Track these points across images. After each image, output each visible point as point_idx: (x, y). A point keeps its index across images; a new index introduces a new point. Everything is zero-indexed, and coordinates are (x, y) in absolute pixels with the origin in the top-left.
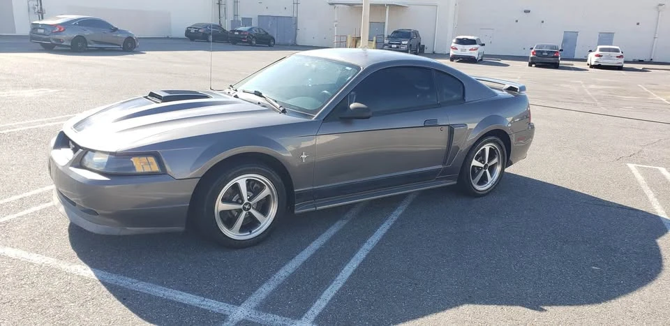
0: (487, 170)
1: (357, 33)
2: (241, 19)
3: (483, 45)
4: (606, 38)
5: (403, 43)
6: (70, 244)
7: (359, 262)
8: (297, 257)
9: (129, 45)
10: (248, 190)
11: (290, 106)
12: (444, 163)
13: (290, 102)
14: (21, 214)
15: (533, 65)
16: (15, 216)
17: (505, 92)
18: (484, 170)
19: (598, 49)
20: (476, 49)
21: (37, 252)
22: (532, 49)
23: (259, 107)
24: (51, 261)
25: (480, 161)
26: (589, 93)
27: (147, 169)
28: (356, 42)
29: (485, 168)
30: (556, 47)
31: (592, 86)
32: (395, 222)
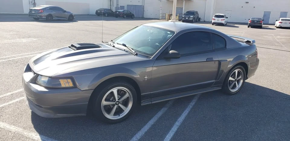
0: (236, 82)
1: (171, 13)
2: (119, 7)
3: (227, 18)
4: (284, 14)
5: (191, 17)
6: (31, 120)
7: (173, 133)
8: (142, 129)
9: (71, 18)
10: (118, 94)
11: (140, 52)
12: (215, 79)
13: (139, 49)
14: (10, 102)
15: (250, 27)
16: (8, 104)
17: (245, 43)
18: (234, 82)
19: (280, 20)
20: (224, 20)
21: (14, 125)
22: (249, 19)
23: (124, 53)
24: (20, 130)
25: (233, 78)
26: (277, 40)
27: (67, 85)
28: (170, 16)
29: (235, 81)
30: (260, 19)
31: (278, 37)
32: (191, 109)
